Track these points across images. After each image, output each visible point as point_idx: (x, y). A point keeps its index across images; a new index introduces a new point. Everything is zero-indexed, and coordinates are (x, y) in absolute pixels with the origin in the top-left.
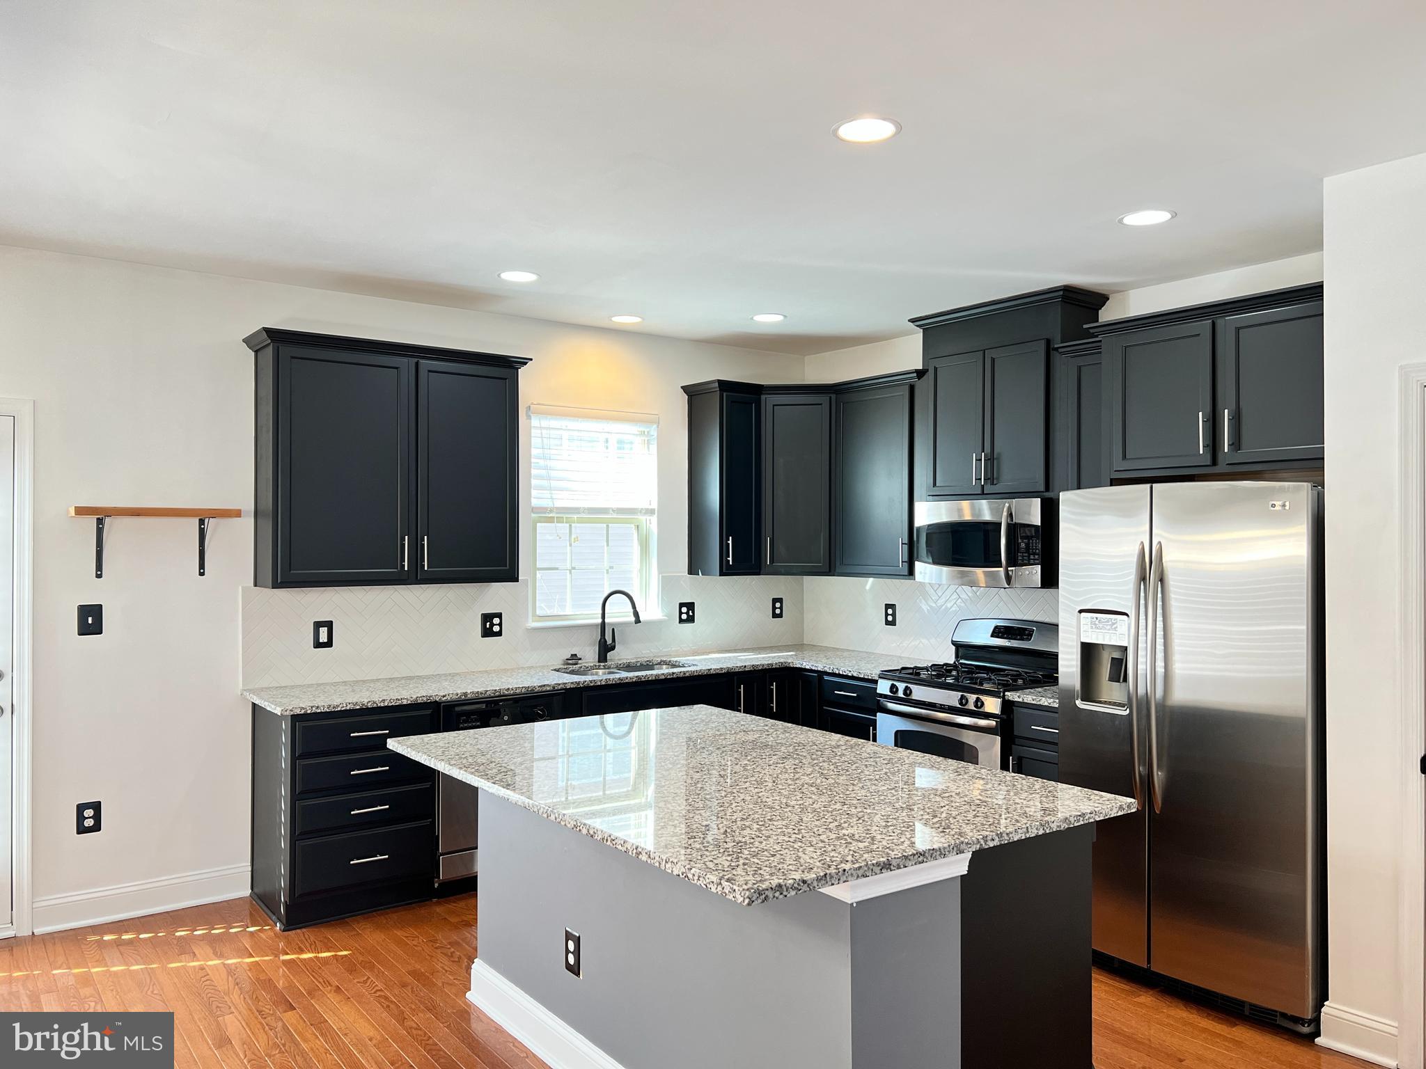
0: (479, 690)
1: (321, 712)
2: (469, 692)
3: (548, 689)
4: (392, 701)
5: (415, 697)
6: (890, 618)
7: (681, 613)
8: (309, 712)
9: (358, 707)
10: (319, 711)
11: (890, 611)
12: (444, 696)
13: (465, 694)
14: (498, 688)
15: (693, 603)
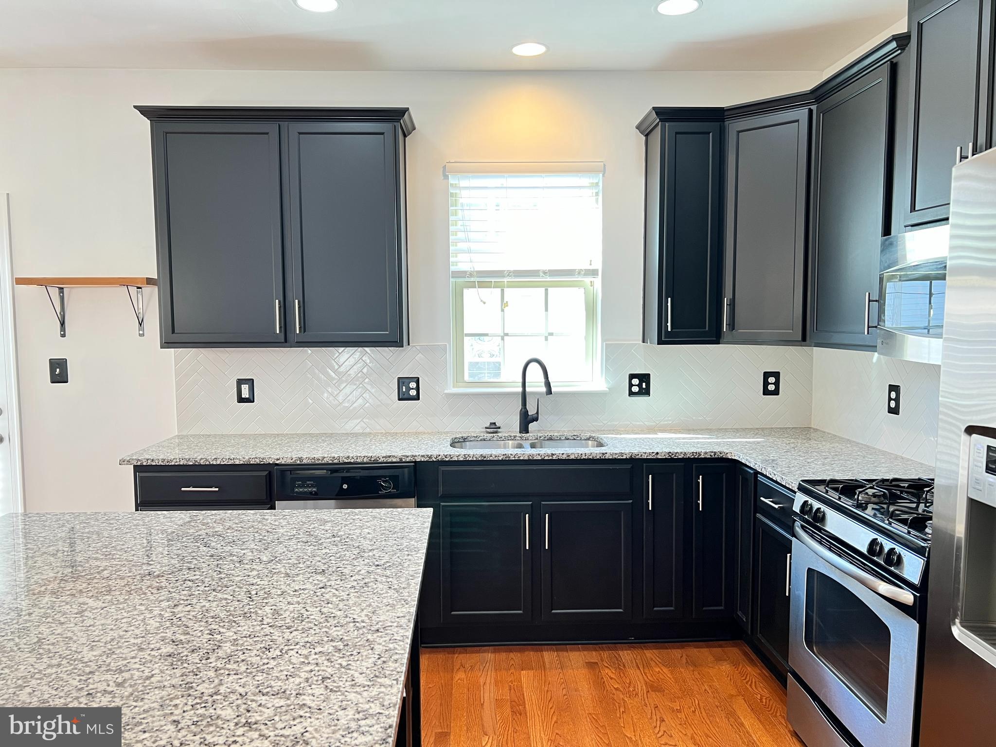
0: (316, 456)
1: (156, 465)
2: (305, 457)
3: (394, 460)
4: (224, 460)
5: (247, 458)
6: (893, 404)
7: (631, 385)
8: (145, 464)
9: (191, 463)
10: (154, 464)
11: (893, 395)
12: (278, 460)
13: (301, 459)
14: (336, 456)
15: (649, 375)
